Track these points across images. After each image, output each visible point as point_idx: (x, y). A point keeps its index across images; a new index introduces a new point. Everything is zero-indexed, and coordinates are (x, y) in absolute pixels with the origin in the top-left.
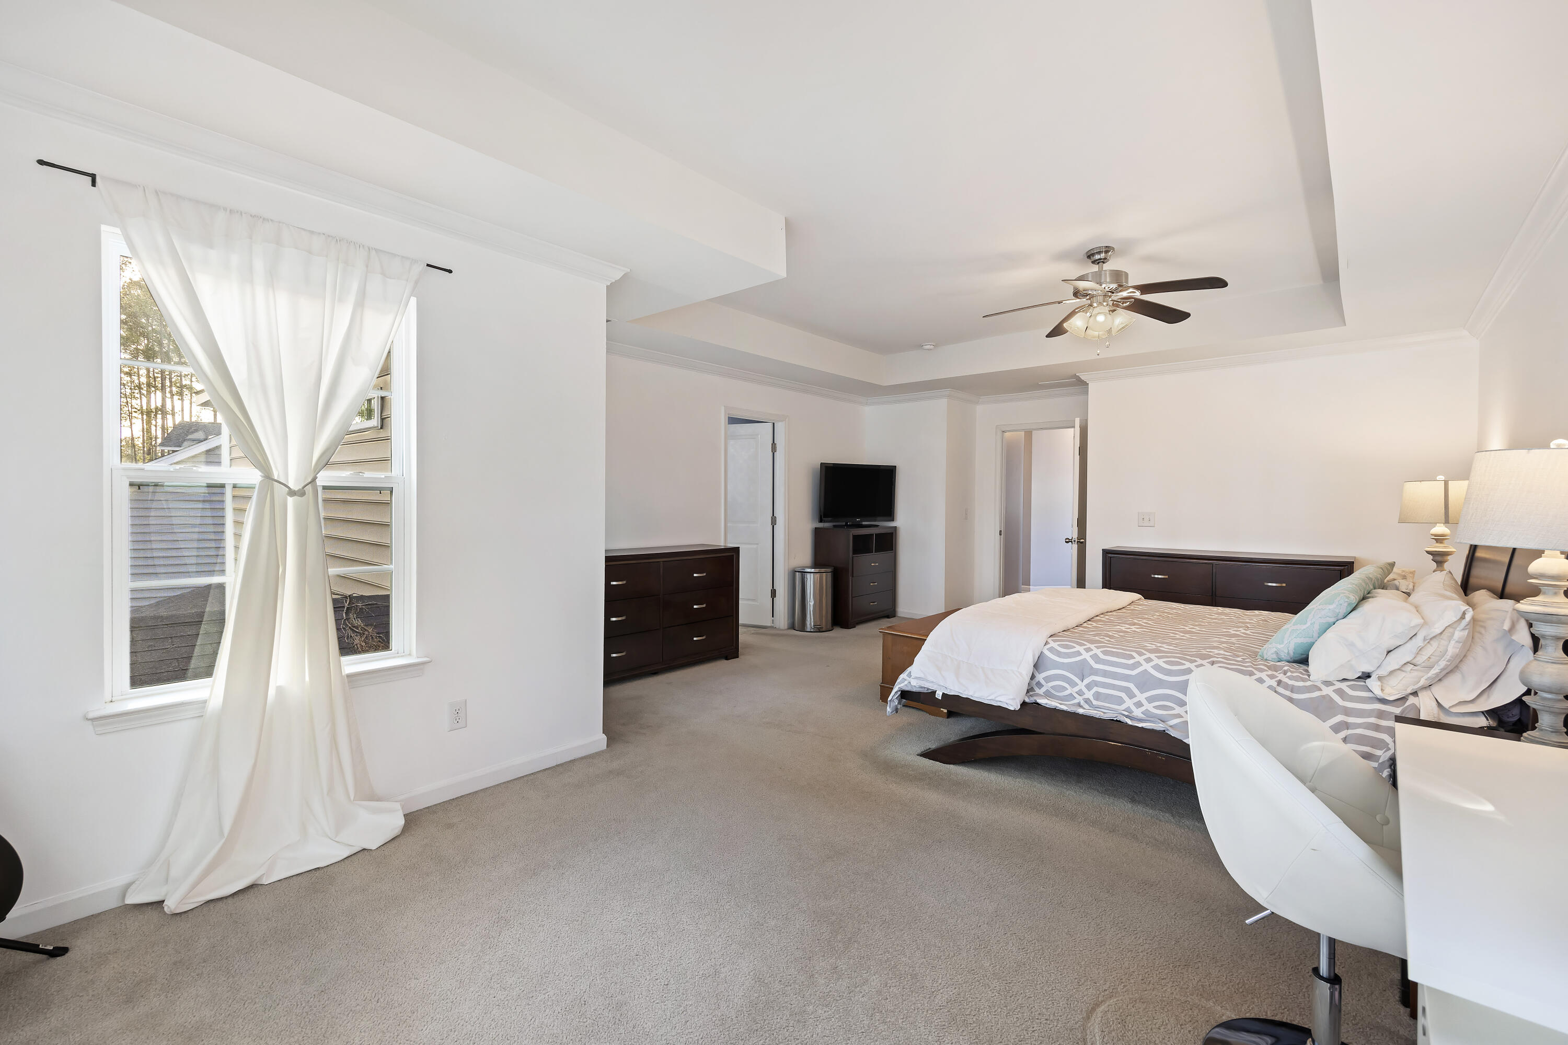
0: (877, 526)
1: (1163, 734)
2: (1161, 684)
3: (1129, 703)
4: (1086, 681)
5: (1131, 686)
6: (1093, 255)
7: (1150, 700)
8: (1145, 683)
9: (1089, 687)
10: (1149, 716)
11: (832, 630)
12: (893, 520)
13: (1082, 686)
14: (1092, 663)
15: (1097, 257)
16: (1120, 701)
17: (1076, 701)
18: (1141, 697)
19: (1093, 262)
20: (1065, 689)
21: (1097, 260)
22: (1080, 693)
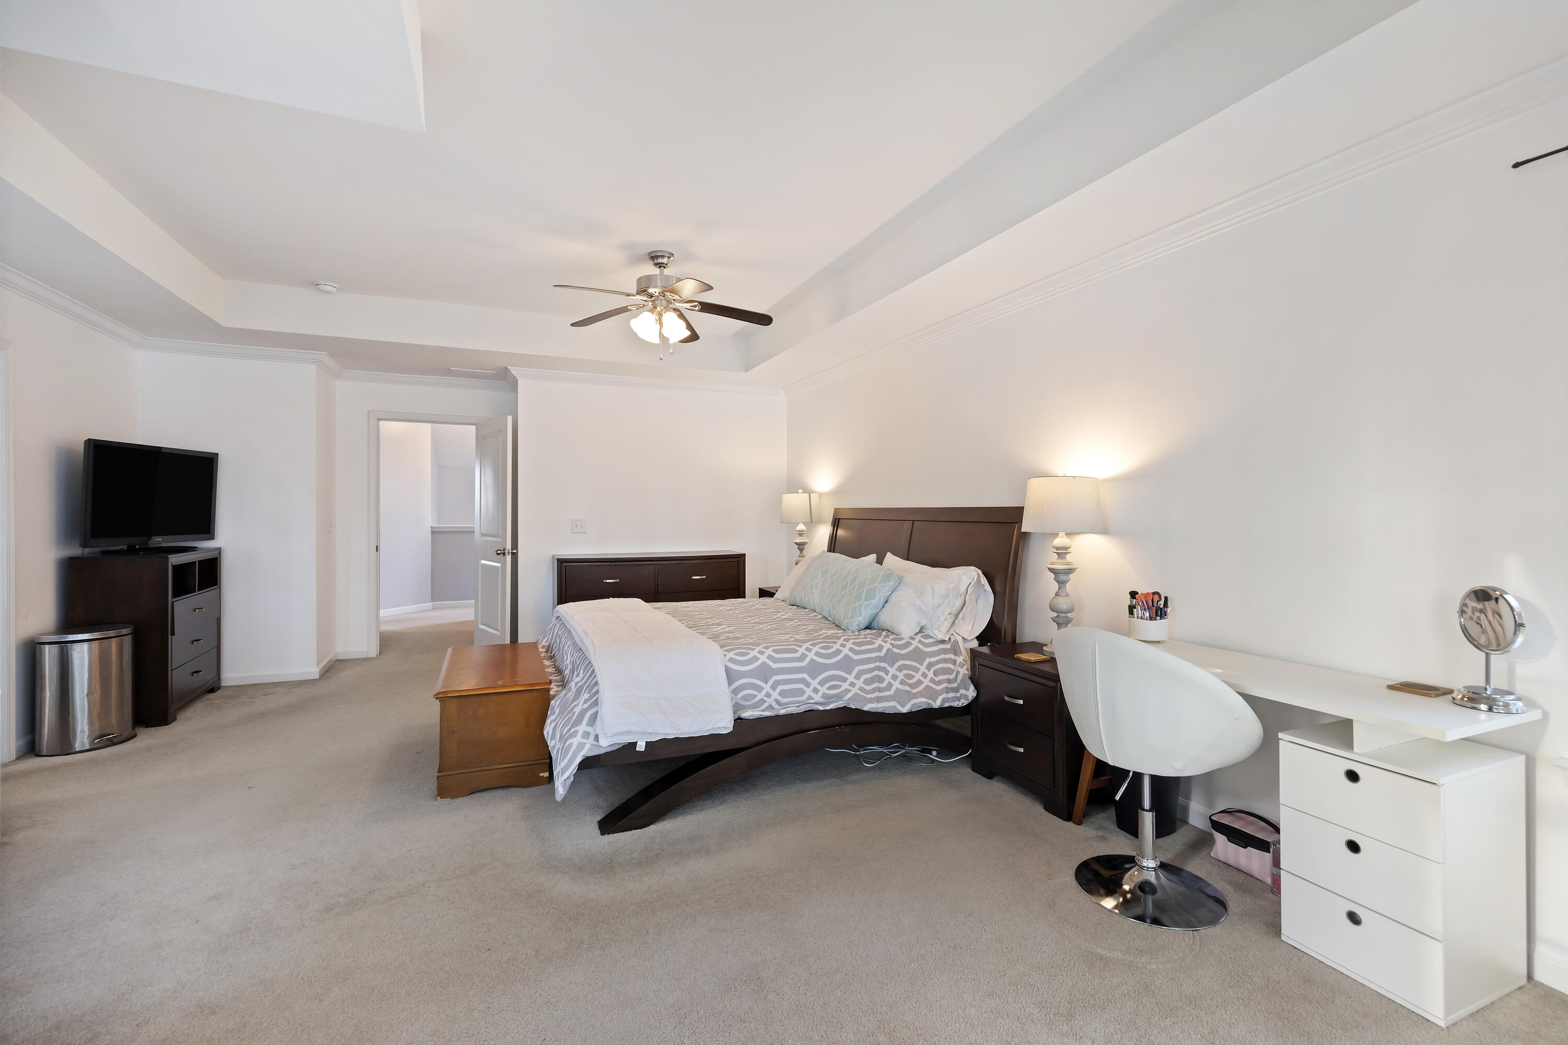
0: (193, 549)
1: (845, 709)
2: (827, 667)
3: (809, 692)
4: (770, 683)
5: (805, 676)
6: (657, 257)
7: (822, 683)
8: (814, 669)
9: (774, 687)
10: (828, 698)
11: (134, 736)
12: (213, 538)
13: (767, 688)
14: (771, 663)
15: (660, 260)
16: (802, 692)
17: (766, 705)
18: (814, 683)
19: (656, 264)
20: (755, 696)
21: (660, 264)
22: (768, 695)
